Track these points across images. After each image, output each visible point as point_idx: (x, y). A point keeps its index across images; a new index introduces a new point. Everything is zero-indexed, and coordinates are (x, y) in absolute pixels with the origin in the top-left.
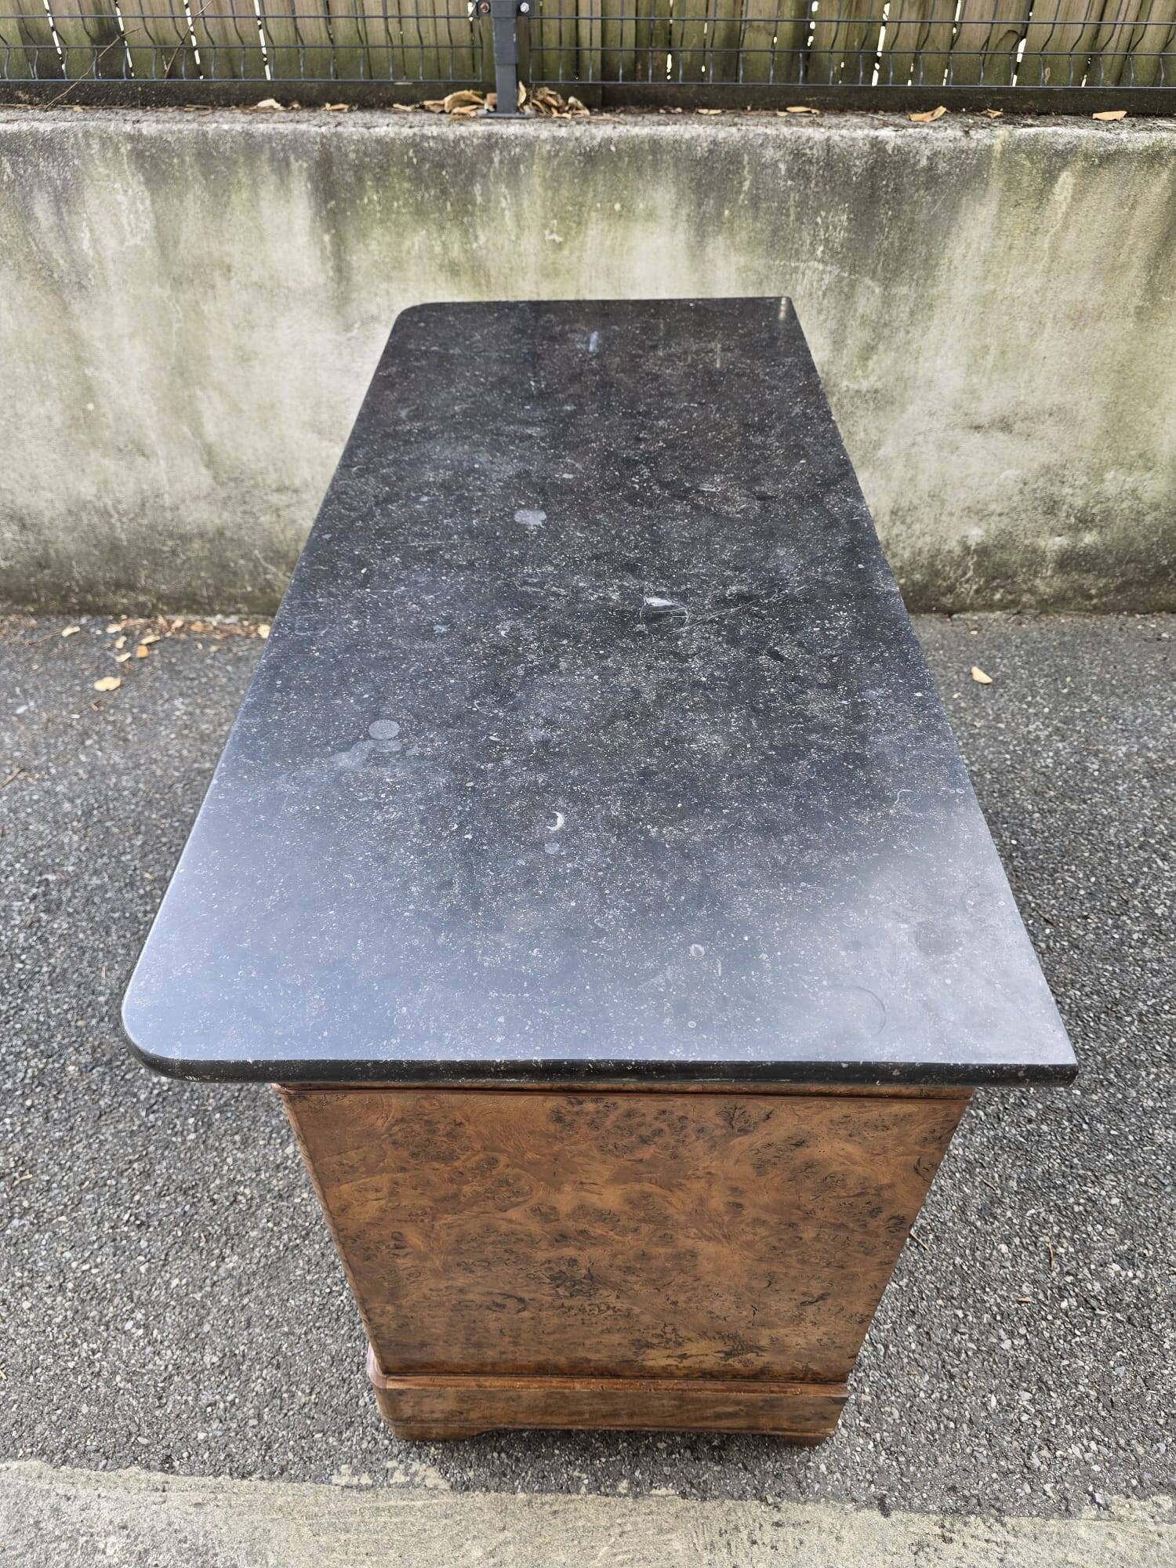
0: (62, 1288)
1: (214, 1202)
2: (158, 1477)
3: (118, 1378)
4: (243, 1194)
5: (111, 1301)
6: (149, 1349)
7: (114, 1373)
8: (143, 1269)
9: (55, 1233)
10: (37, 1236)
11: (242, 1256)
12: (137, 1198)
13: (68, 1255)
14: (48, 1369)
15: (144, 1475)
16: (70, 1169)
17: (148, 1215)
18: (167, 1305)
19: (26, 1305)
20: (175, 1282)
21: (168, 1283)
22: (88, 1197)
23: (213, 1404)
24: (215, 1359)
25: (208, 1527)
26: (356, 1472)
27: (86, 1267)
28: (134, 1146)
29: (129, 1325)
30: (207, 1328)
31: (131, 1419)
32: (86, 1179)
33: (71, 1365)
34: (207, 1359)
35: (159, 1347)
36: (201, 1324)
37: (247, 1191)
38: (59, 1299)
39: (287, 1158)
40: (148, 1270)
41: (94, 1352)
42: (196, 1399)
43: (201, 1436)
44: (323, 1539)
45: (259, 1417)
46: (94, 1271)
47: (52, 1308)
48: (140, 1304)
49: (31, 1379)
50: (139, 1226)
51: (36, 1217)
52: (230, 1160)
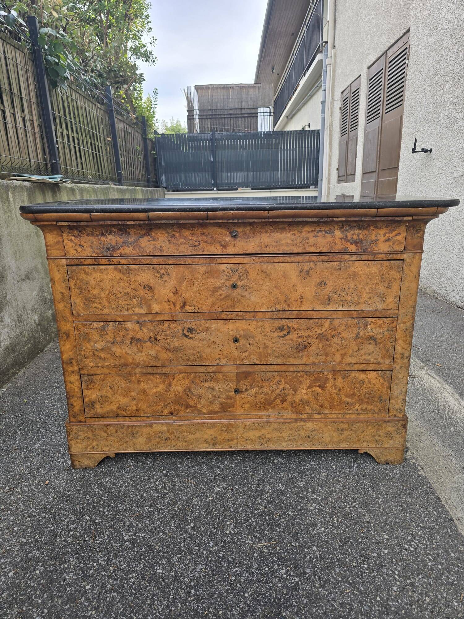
0: (412, 584)
1: (344, 531)
2: (456, 522)
3: (434, 546)
4: (337, 520)
5: (406, 560)
6: (417, 538)
7: (433, 548)
8: (386, 551)
9: (387, 599)
10: (393, 609)
11: (364, 515)
12: (354, 564)
13: (395, 588)
14: (447, 576)
15: (459, 527)
16: (350, 605)
17: (361, 556)
18: (397, 537)
19: (428, 599)
20: (386, 537)
21: (388, 540)
22: (362, 589)
23: (423, 512)
24: (408, 515)
25: (460, 503)
26: (419, 470)
27: (396, 577)
28: (327, 574)
29: (412, 549)
30: (398, 520)
31: (445, 536)
32: (353, 594)
33: (440, 567)
34: (409, 518)
35: (414, 535)
36: (397, 523)
37: (336, 519)
38: (417, 584)
39: (316, 509)
40: (385, 549)
41: (430, 559)
42: (424, 517)
43: (435, 513)
44: (442, 475)
45: (419, 498)
46: (397, 572)
47: (422, 585)
48: (402, 548)
49: (455, 583)
50: (368, 559)
51: (384, 613)
52: (323, 529)
